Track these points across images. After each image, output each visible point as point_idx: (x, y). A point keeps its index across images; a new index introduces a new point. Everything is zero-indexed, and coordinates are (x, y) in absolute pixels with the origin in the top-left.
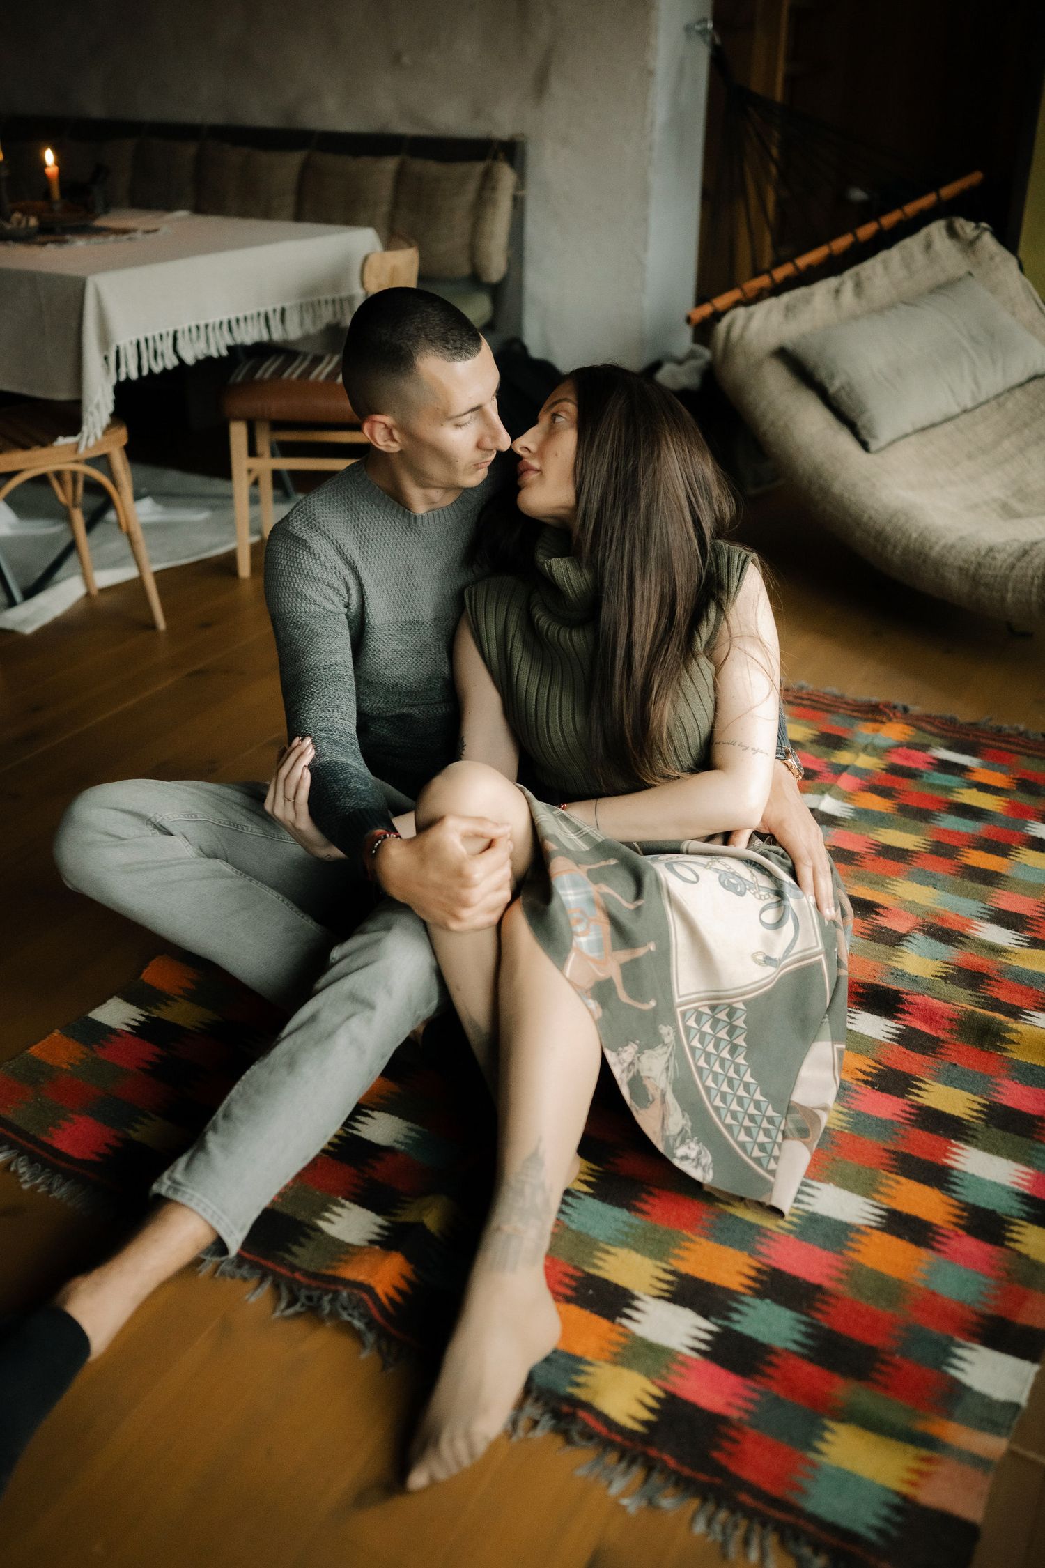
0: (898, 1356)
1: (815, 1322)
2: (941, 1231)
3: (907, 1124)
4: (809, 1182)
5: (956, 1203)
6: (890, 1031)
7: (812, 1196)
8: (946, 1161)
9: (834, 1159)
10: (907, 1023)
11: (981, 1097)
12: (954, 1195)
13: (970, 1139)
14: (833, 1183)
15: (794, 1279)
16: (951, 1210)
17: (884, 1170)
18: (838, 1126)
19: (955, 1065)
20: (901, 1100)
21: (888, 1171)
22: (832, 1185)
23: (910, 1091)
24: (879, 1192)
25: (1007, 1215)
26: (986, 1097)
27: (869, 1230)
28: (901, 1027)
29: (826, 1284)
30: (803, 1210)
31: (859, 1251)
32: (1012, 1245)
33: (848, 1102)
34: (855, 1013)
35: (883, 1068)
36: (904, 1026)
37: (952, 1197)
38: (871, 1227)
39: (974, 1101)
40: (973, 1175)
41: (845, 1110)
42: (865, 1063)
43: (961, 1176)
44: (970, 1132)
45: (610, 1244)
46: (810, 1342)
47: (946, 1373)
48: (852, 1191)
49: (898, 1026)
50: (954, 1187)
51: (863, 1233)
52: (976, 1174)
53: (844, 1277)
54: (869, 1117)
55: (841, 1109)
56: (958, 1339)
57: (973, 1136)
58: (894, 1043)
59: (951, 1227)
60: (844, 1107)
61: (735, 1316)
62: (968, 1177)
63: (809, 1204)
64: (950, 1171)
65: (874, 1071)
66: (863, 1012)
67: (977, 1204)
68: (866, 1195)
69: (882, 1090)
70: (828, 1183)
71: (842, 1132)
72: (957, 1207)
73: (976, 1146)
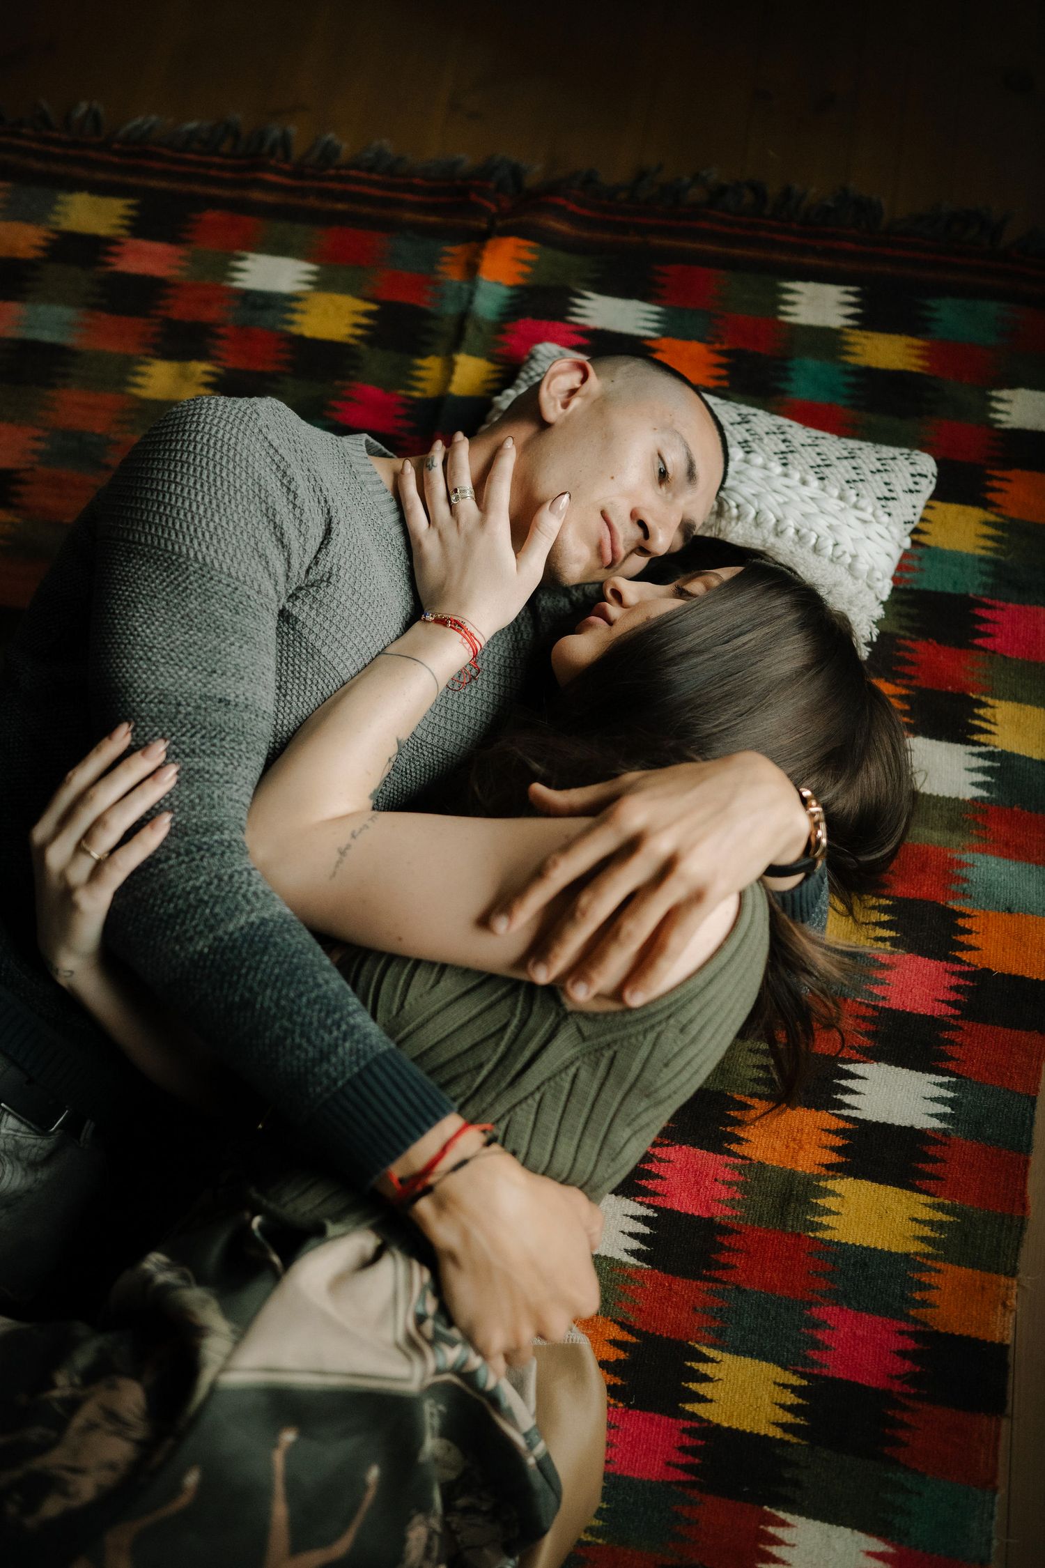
3: (689, 1483)
10: (658, 1201)
11: (795, 1372)
19: (745, 1290)
20: (670, 1421)
23: (685, 1392)
26: (800, 1369)
28: (650, 1213)
35: (634, 1340)
36: (656, 1209)
39: (785, 1386)
42: (603, 1337)
44: (789, 1475)
49: (641, 1211)
58: (644, 1262)
65: (622, 1355)
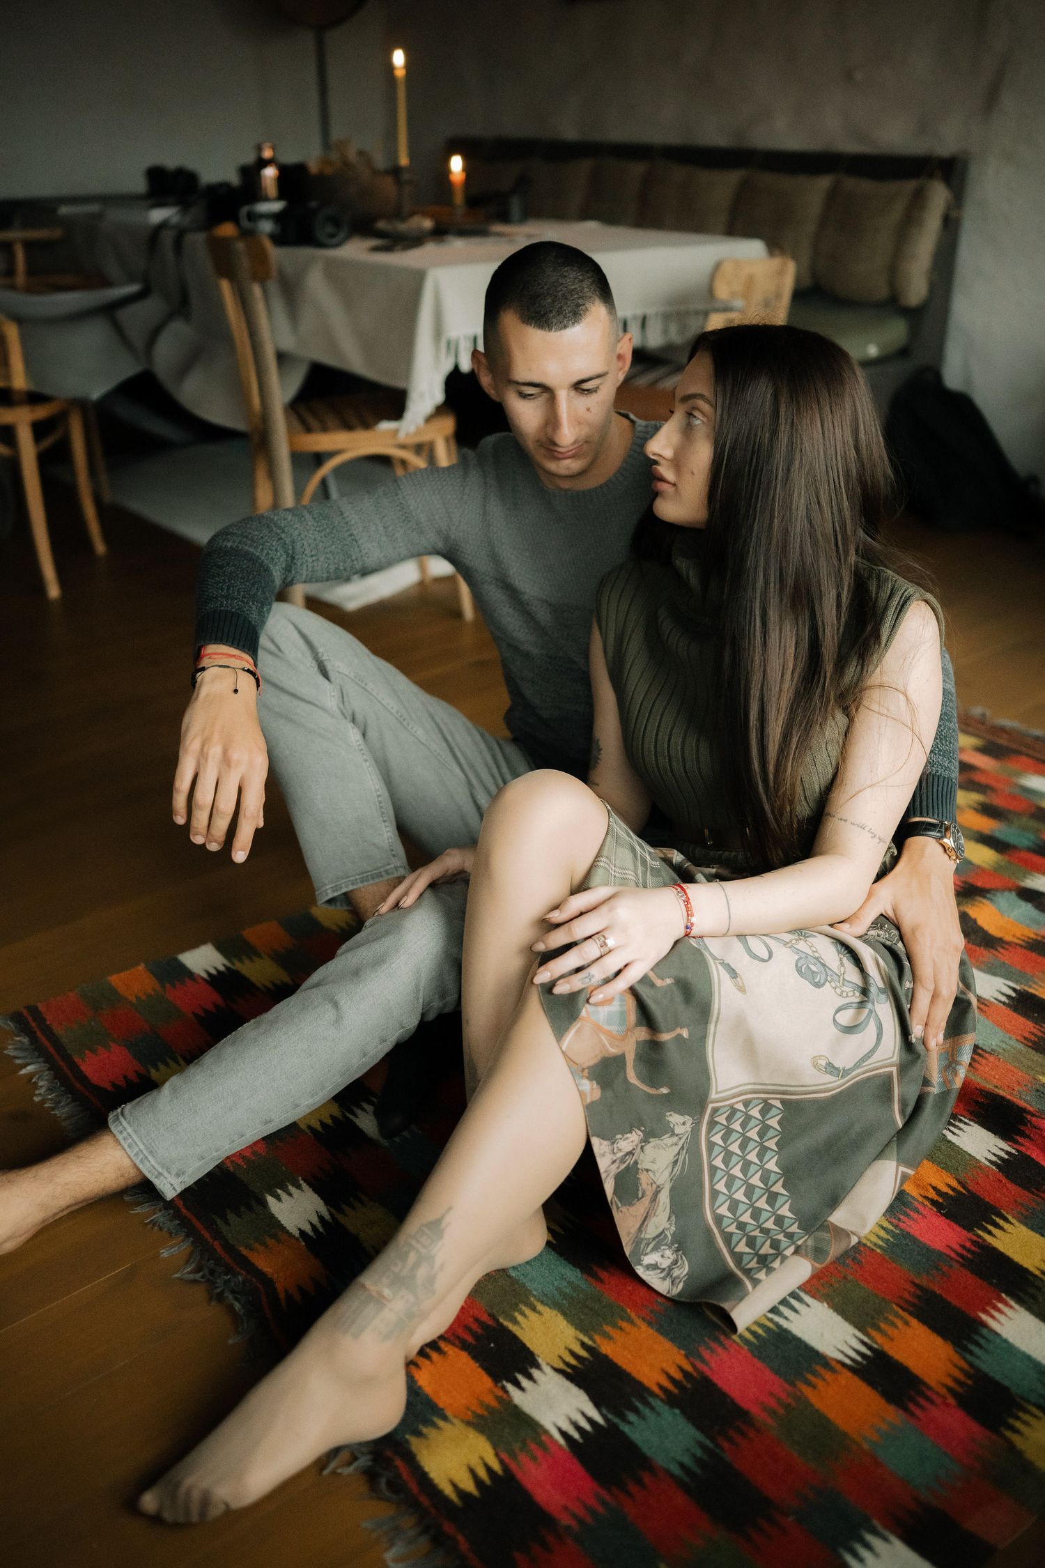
0: (791, 1519)
1: (718, 1451)
2: (928, 1393)
3: (958, 1262)
4: (802, 1295)
5: (966, 1366)
6: (997, 1153)
7: (796, 1311)
8: (984, 1317)
9: (845, 1278)
10: (1023, 1149)
12: (968, 1356)
13: (1026, 1298)
14: (828, 1304)
15: (723, 1395)
16: (957, 1373)
17: (898, 1305)
18: (871, 1242)
20: (965, 1232)
21: (901, 1307)
22: (825, 1305)
23: (983, 1225)
24: (878, 1329)
25: (1022, 1398)
27: (839, 1367)
28: (1014, 1151)
29: (755, 1411)
30: (777, 1324)
31: (814, 1387)
32: (1008, 1434)
33: (899, 1220)
34: (965, 1123)
35: (965, 1192)
36: (1018, 1151)
37: (964, 1358)
38: (843, 1364)
40: (1006, 1341)
41: (890, 1227)
42: (943, 1181)
43: (991, 1337)
44: (1031, 1290)
45: (542, 1302)
46: (698, 1471)
47: (840, 1557)
48: (846, 1318)
49: (1010, 1149)
50: (972, 1347)
51: (833, 1370)
52: (1011, 1340)
53: (781, 1411)
54: (915, 1241)
55: (886, 1224)
56: (875, 1523)
57: (1033, 1297)
58: (994, 1168)
59: (943, 1391)
60: (891, 1223)
61: (632, 1417)
62: (998, 1341)
63: (786, 1318)
64: (980, 1328)
65: (951, 1193)
66: (976, 1125)
67: (991, 1374)
68: (861, 1328)
69: (947, 1216)
70: (822, 1302)
71: (873, 1250)
72: (962, 1370)
73: (1030, 1309)
